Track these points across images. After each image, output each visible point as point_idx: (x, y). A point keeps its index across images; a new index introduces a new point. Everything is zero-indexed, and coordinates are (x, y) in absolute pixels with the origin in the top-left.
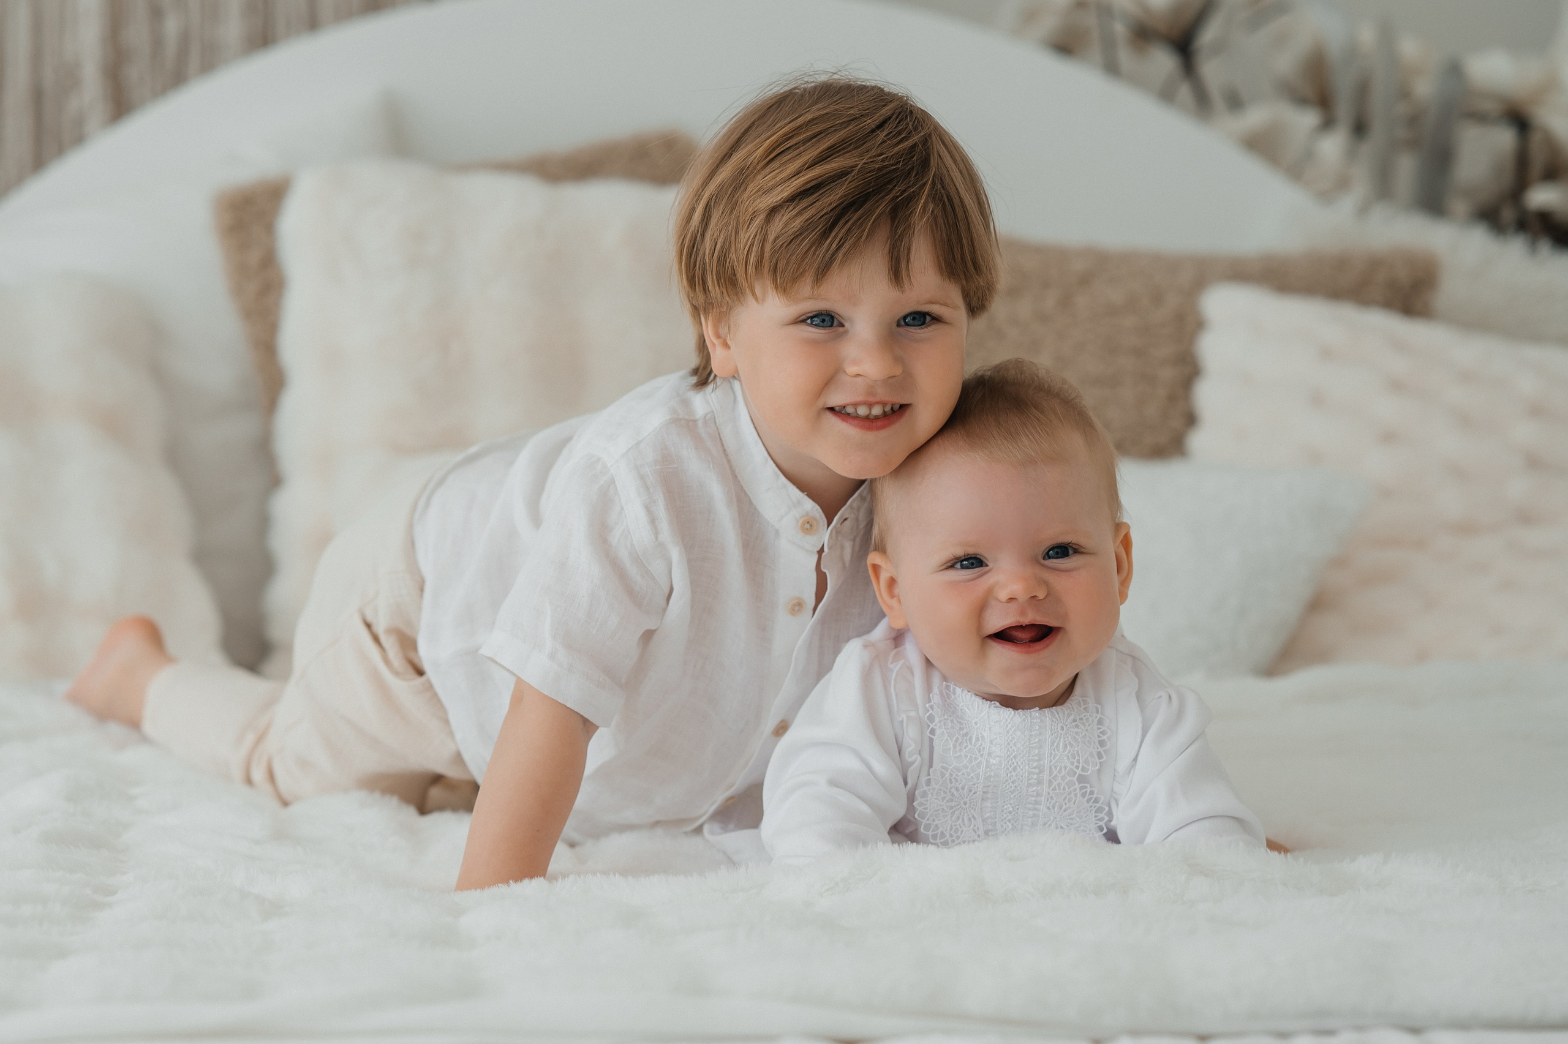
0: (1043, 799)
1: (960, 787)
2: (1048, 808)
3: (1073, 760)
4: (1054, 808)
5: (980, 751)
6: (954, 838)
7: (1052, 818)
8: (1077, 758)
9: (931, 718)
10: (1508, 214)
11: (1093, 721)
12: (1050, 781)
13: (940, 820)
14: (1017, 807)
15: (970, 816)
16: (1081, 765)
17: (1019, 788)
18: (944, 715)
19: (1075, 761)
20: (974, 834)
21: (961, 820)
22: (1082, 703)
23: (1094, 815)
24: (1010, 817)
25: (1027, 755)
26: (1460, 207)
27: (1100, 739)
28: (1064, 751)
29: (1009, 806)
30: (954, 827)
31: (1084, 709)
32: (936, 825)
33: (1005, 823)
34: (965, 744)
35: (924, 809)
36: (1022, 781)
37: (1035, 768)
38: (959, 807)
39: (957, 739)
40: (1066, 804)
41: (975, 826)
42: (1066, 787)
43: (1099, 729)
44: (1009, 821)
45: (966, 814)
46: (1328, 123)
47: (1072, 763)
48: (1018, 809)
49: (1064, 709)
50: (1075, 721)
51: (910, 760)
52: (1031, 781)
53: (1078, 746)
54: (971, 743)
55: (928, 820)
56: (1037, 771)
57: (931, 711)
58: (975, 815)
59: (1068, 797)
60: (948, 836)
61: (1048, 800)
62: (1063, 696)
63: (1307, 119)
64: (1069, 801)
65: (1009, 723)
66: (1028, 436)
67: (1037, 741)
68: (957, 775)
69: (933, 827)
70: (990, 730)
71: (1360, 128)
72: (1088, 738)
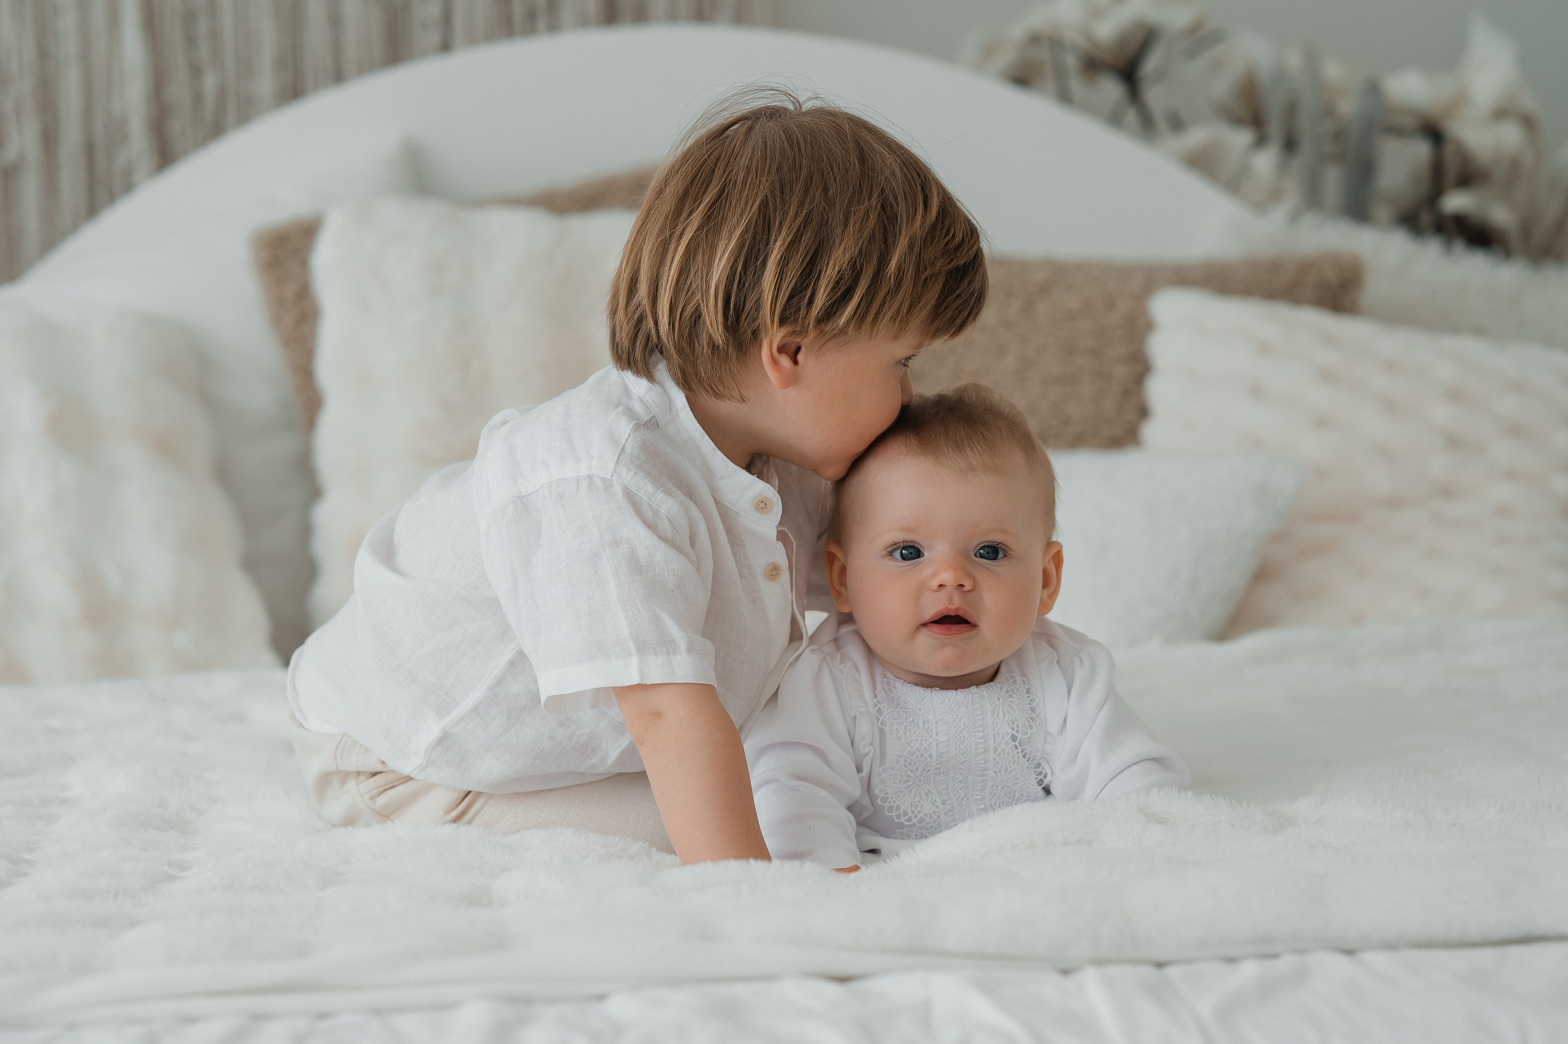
0: (990, 764)
1: (914, 769)
2: (996, 772)
3: (1013, 726)
4: (1000, 771)
5: (928, 733)
6: (916, 813)
7: (999, 780)
8: (1016, 723)
9: (879, 711)
10: (1426, 218)
11: (1022, 691)
12: (995, 748)
13: (899, 801)
14: (967, 776)
15: (926, 791)
16: (1020, 729)
17: (968, 758)
18: (890, 708)
19: (1015, 726)
20: (932, 806)
21: (918, 796)
22: (1010, 678)
23: (1033, 771)
24: (961, 785)
25: (972, 727)
26: (1383, 213)
27: (1031, 706)
28: (1004, 718)
29: (959, 776)
30: (914, 804)
31: (1013, 682)
32: (898, 806)
33: (958, 791)
34: (914, 730)
35: (885, 794)
36: (970, 752)
37: (980, 738)
38: (915, 785)
39: (906, 726)
40: (1011, 767)
41: (932, 799)
42: (1010, 751)
43: (1028, 697)
44: (961, 789)
45: (922, 791)
46: (1261, 141)
47: (1013, 729)
48: (967, 777)
49: (996, 684)
50: (1007, 692)
51: (864, 752)
52: (979, 751)
53: (1015, 713)
54: (919, 728)
55: (890, 802)
56: (983, 741)
57: (878, 706)
58: (930, 790)
59: (1012, 760)
60: (910, 814)
61: (994, 765)
62: (992, 675)
63: (1241, 138)
64: (1013, 764)
65: (953, 702)
66: (972, 448)
67: (979, 713)
68: (911, 760)
69: (895, 807)
70: (934, 713)
71: (1290, 145)
72: (1021, 706)
